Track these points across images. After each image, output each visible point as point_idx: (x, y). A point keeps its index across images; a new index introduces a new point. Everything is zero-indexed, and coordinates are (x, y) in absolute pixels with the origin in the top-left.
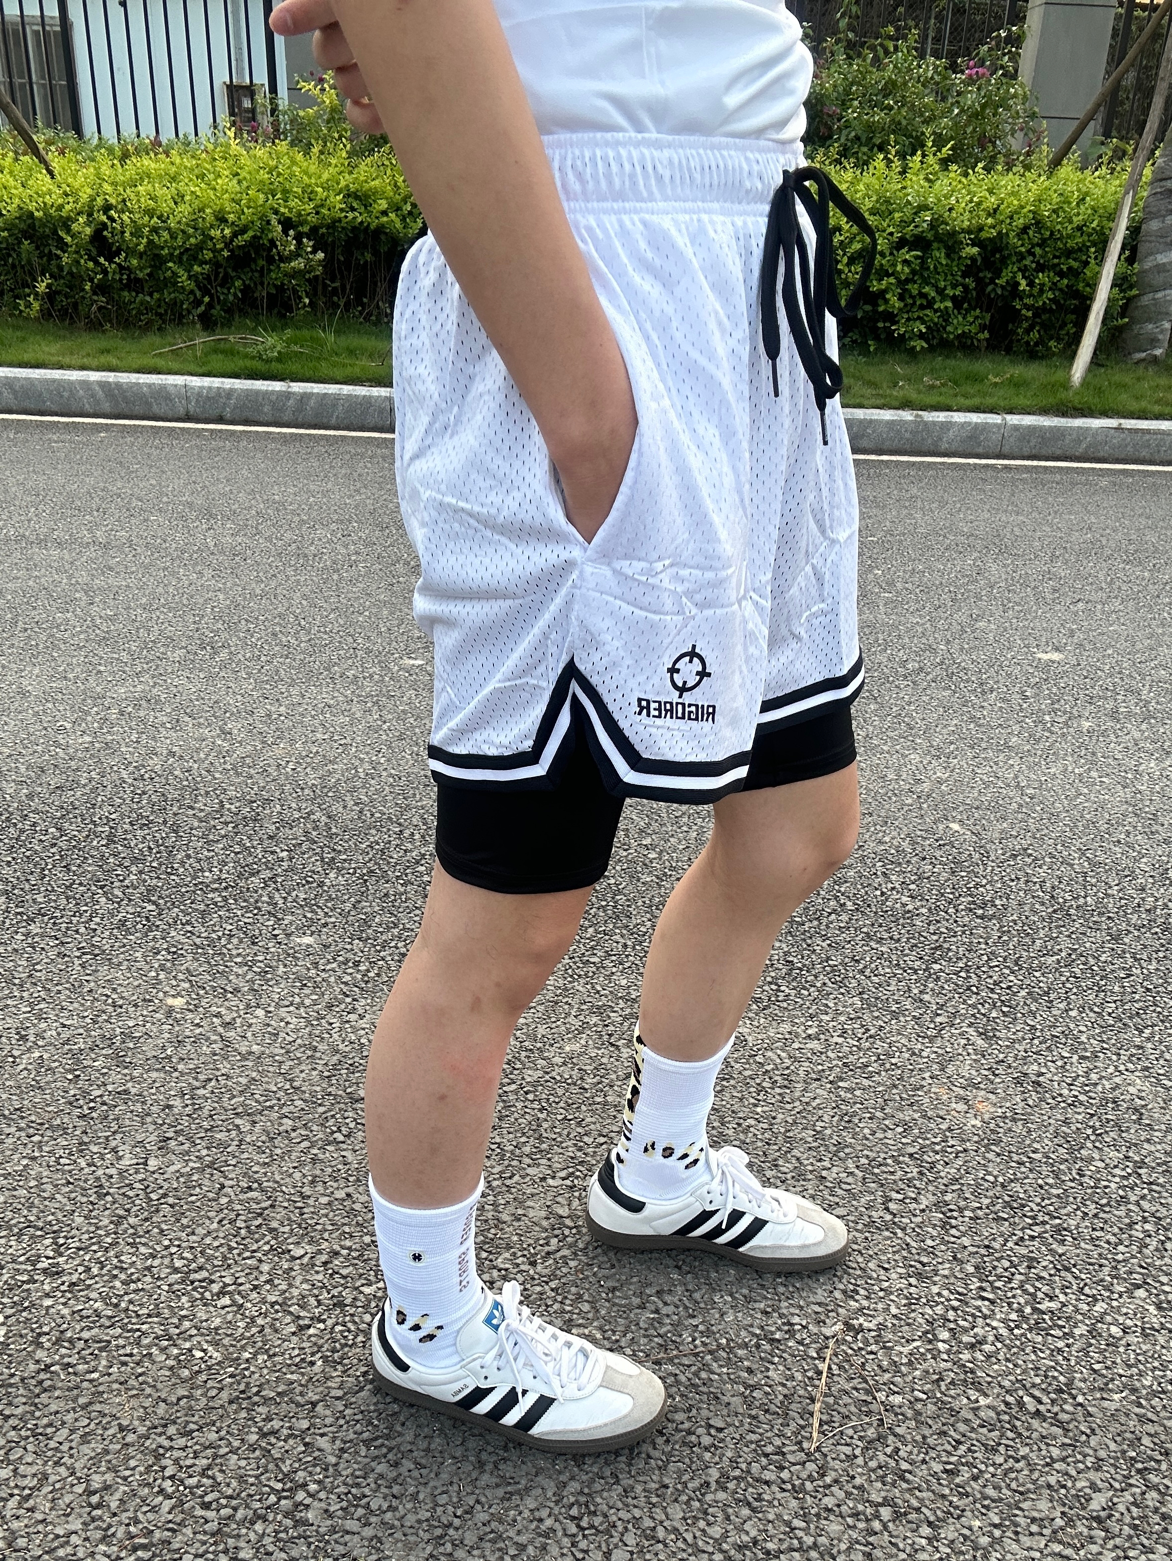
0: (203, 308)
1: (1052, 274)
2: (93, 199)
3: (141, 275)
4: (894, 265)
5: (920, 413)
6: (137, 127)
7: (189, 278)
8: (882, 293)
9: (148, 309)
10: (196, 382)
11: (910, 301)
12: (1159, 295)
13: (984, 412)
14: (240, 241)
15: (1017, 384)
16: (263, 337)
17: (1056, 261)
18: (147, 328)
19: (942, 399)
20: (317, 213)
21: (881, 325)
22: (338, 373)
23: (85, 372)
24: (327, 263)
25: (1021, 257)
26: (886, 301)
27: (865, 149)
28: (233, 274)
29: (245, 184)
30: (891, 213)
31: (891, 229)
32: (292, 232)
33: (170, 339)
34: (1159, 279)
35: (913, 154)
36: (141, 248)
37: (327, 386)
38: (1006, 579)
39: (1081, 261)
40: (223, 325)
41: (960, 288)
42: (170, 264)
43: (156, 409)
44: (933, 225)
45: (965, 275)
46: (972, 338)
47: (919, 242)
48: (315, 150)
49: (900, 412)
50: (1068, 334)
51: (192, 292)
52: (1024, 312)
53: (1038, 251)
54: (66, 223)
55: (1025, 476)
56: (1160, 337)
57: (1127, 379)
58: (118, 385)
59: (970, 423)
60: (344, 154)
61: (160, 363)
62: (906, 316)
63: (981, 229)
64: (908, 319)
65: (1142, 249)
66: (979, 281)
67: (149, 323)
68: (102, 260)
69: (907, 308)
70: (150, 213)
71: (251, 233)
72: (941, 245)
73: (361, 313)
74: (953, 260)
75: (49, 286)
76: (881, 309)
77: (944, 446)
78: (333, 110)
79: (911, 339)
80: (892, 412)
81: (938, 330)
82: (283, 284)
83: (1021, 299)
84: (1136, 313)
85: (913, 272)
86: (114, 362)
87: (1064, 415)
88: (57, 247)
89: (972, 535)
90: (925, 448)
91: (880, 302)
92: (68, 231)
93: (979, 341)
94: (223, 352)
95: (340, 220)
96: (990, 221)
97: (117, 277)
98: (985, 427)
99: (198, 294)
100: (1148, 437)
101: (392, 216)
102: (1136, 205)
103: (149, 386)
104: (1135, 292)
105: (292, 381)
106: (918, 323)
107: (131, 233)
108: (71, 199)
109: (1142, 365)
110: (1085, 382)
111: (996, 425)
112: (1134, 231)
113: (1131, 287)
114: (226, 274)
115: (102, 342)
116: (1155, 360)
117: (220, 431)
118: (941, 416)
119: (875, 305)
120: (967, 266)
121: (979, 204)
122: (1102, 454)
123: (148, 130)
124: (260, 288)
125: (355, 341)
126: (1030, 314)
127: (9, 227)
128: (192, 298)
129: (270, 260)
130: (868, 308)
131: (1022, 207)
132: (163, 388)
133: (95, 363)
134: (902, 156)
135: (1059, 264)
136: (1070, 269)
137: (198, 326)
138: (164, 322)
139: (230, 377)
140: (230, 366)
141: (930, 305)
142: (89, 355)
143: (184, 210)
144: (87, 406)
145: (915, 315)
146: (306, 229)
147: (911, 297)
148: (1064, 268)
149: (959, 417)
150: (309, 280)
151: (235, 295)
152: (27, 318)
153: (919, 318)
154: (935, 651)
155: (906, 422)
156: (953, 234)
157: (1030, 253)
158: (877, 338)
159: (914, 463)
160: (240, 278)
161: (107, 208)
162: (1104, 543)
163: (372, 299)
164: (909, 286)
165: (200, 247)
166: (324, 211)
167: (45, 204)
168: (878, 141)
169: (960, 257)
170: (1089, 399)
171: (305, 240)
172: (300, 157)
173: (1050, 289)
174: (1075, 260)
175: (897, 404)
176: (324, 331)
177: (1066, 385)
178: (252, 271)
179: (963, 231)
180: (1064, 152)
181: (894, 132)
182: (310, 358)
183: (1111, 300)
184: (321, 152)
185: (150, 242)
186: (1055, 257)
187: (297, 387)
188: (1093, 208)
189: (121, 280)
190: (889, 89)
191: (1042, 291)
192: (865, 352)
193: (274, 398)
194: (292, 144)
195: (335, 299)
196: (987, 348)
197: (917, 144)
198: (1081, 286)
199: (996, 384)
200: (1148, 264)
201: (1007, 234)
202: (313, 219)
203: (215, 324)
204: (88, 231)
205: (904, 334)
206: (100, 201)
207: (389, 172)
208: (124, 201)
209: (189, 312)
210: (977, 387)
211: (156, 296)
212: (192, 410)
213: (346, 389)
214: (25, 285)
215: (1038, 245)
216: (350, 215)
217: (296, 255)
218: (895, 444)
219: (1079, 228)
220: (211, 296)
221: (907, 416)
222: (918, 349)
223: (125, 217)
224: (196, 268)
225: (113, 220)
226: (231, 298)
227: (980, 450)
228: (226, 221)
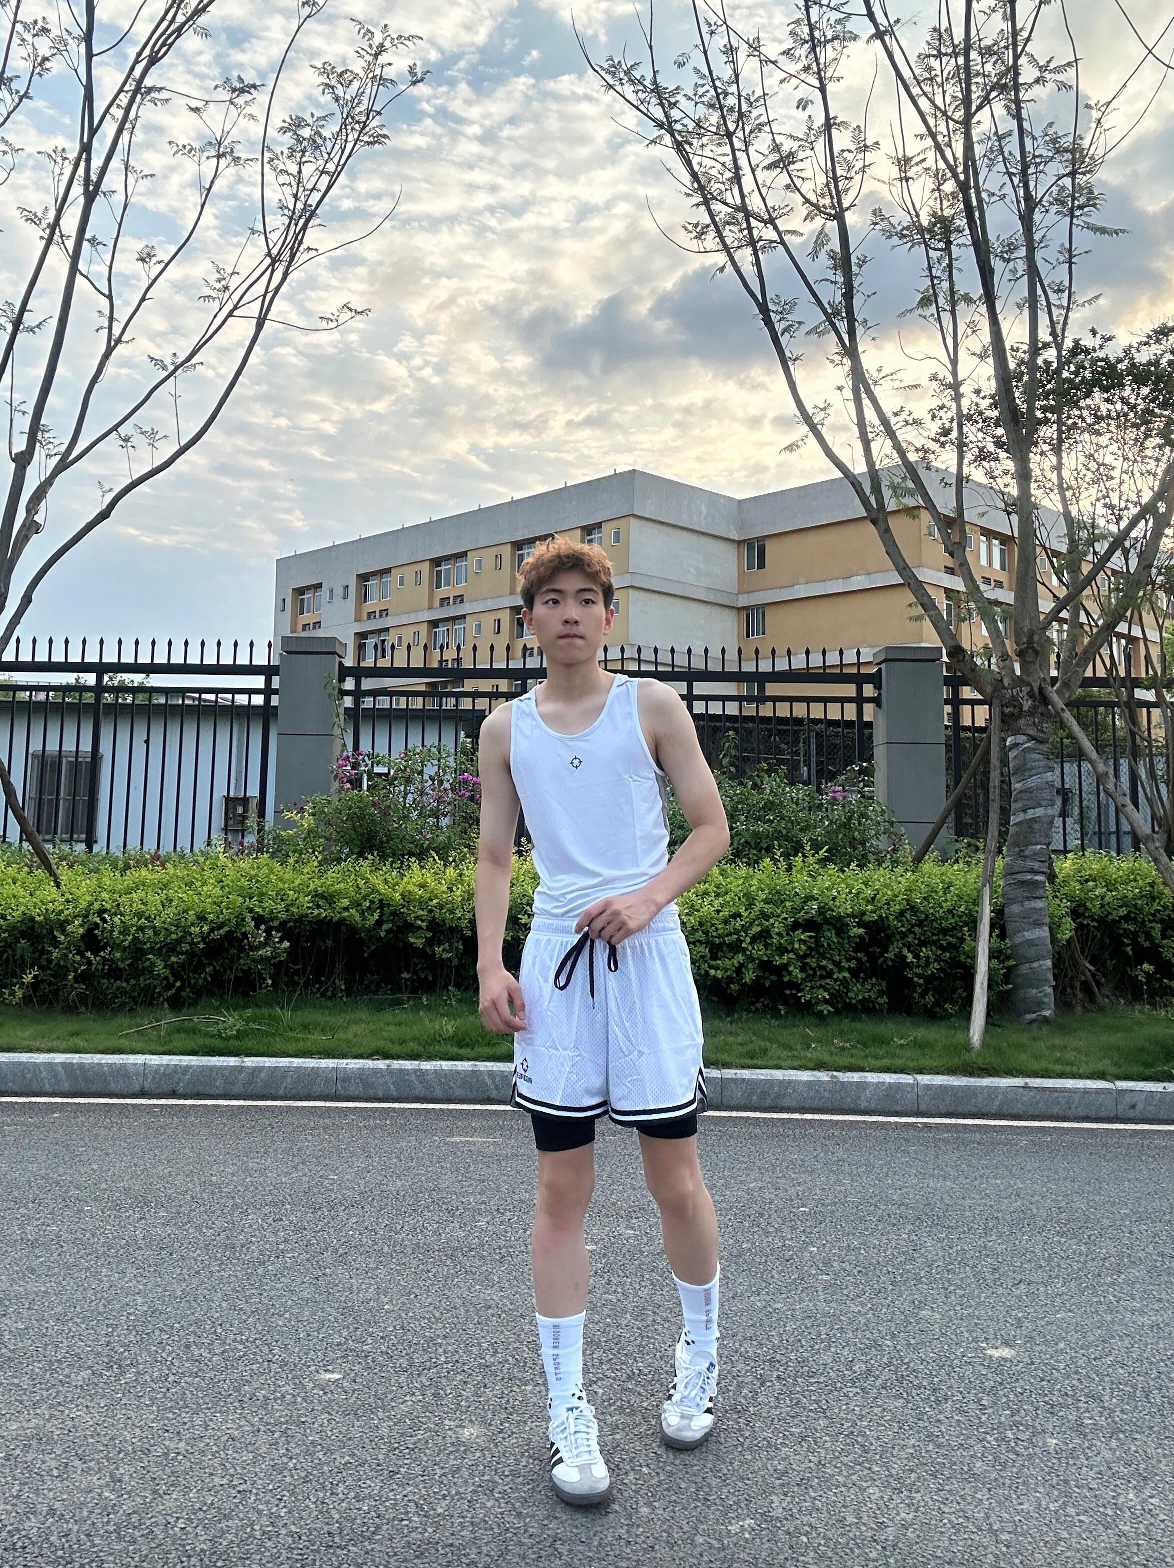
0: (174, 991)
1: (934, 948)
2: (91, 904)
3: (121, 965)
4: (792, 943)
5: (835, 1073)
6: (142, 844)
7: (165, 967)
8: (785, 967)
9: (124, 993)
10: (155, 1060)
11: (811, 972)
12: (1035, 965)
13: (895, 1072)
14: (216, 935)
15: (922, 1046)
16: (225, 1017)
17: (935, 938)
18: (117, 1011)
19: (853, 1061)
20: (287, 911)
21: (788, 992)
22: (292, 1048)
23: (52, 1055)
24: (290, 951)
25: (904, 935)
26: (790, 973)
27: (755, 852)
28: (206, 962)
29: (227, 889)
30: (782, 902)
31: (785, 915)
32: (263, 927)
33: (139, 1020)
34: (1032, 952)
35: (795, 855)
36: (126, 944)
37: (279, 1059)
38: (944, 1256)
39: (957, 938)
40: (190, 1005)
41: (854, 961)
42: (150, 956)
43: (113, 1087)
44: (821, 911)
45: (856, 950)
46: (873, 1002)
47: (809, 925)
48: (291, 860)
49: (816, 1073)
50: (960, 997)
51: (166, 978)
52: (916, 979)
53: (917, 929)
54: (62, 925)
55: (946, 1135)
56: (1046, 1000)
57: (1023, 1039)
58: (81, 1066)
59: (884, 1083)
60: (316, 864)
61: (125, 1043)
62: (809, 984)
63: (863, 914)
64: (812, 987)
65: (1010, 927)
66: (869, 955)
67: (122, 1005)
68: (88, 954)
69: (810, 978)
70: (139, 915)
71: (226, 929)
72: (831, 927)
73: (318, 989)
74: (843, 939)
75: (35, 977)
76: (786, 979)
77: (863, 1105)
78: (310, 831)
79: (817, 1004)
80: (808, 1073)
81: (841, 996)
82: (250, 968)
83: (911, 969)
84: (1019, 980)
85: (810, 948)
86: (81, 1043)
87: (971, 1075)
88: (50, 945)
89: (903, 1204)
90: (846, 1107)
91: (784, 973)
92: (63, 931)
93: (880, 1004)
94: (185, 1031)
95: (307, 916)
96: (870, 907)
97: (100, 967)
98: (899, 1086)
99: (171, 979)
100: (1056, 1095)
101: (353, 911)
102: (996, 892)
103: (111, 1065)
104: (1012, 962)
105: (247, 1055)
106: (821, 991)
107: (120, 932)
108: (71, 906)
109: (1035, 1026)
110: (984, 1044)
111: (908, 1084)
112: (999, 914)
113: (1008, 958)
114: (200, 962)
115: (74, 1024)
116: (1046, 1020)
117: (171, 1106)
118: (855, 1077)
119: (780, 976)
120: (856, 943)
121: (858, 894)
122: (1015, 1111)
123: (150, 845)
124: (228, 972)
125: (308, 1015)
126: (921, 981)
127: (12, 928)
128: (165, 982)
129: (241, 949)
130: (774, 978)
131: (896, 896)
132: (123, 1066)
133: (64, 1045)
134: (787, 855)
135: (938, 940)
136: (949, 943)
137: (166, 1006)
138: (136, 1003)
139: (188, 1054)
140: (191, 1044)
141: (829, 974)
142: (58, 1038)
143: (171, 911)
144: (47, 1086)
145: (818, 984)
146: (276, 923)
147: (811, 968)
148: (944, 943)
149: (872, 1077)
150: (274, 965)
151: (205, 979)
152: (10, 1004)
153: (821, 986)
154: (879, 1347)
155: (823, 1082)
156: (840, 918)
157: (910, 931)
158: (785, 1003)
159: (837, 1122)
160: (211, 964)
161: (102, 911)
162: (1035, 1211)
163: (328, 979)
164: (808, 960)
165: (179, 941)
166: (295, 910)
167: (47, 910)
168: (764, 845)
169: (849, 937)
170: (991, 1059)
171: (274, 933)
172: (277, 866)
173: (935, 960)
174: (951, 936)
175: (811, 1065)
176: (282, 1008)
177: (967, 1046)
178: (224, 959)
179: (848, 916)
180: (925, 850)
181: (777, 839)
182: (266, 1034)
183: (991, 971)
184: (297, 862)
185: (135, 938)
186: (933, 934)
187: (250, 1062)
188: (958, 896)
189: (103, 970)
190: (769, 806)
191: (928, 963)
192: (777, 1015)
193: (227, 1072)
194: (272, 857)
195: (296, 978)
196: (889, 1011)
197: (798, 848)
198: (962, 958)
199: (902, 1045)
200: (1018, 940)
201: (887, 917)
202: (283, 916)
203: (183, 1004)
204: (81, 931)
205: (810, 1001)
206: (96, 906)
207: (353, 876)
208: (118, 905)
209: (160, 994)
210: (885, 1049)
211: (133, 982)
212: (147, 1086)
213: (297, 1062)
214: (14, 975)
215: (916, 925)
216: (316, 912)
217: (265, 944)
218: (816, 1103)
219: (950, 911)
220: (183, 981)
221: (824, 1076)
222: (825, 1012)
223: (117, 919)
224: (173, 959)
225: (104, 921)
226: (201, 982)
227: (898, 1108)
228: (206, 919)
